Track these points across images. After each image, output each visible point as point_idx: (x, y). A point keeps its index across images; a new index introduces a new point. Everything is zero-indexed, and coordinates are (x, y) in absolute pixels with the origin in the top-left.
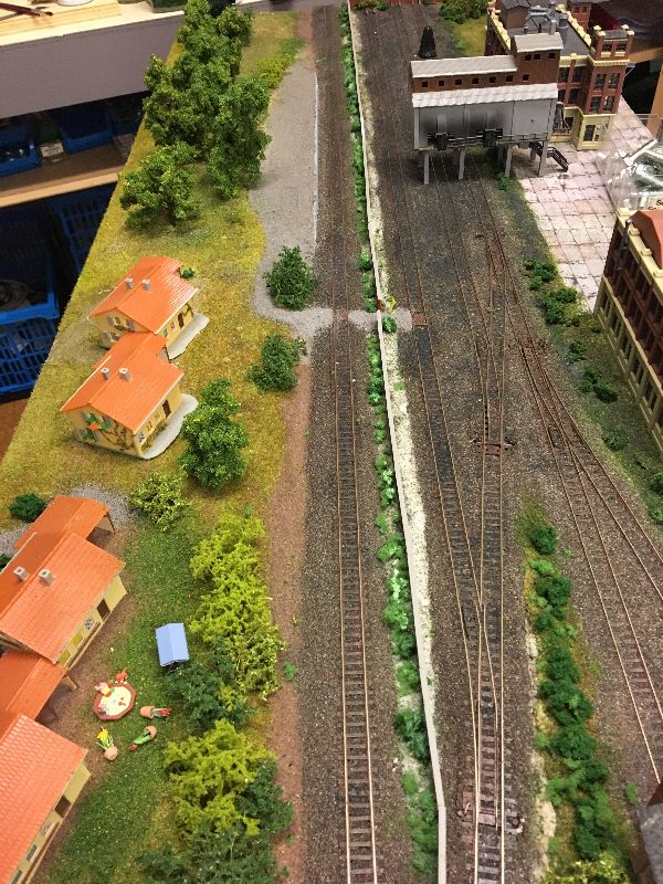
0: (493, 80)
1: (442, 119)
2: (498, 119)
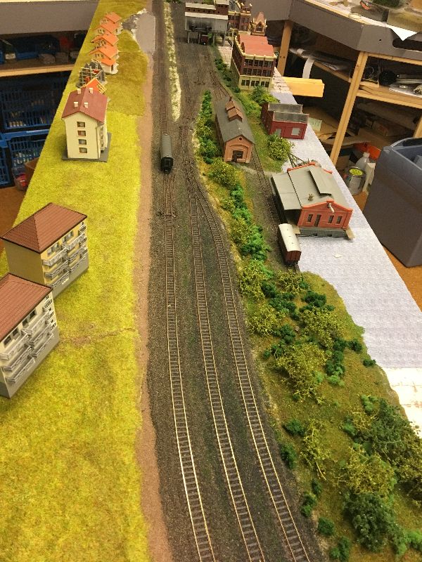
0: (209, 12)
1: (194, 21)
2: (210, 24)
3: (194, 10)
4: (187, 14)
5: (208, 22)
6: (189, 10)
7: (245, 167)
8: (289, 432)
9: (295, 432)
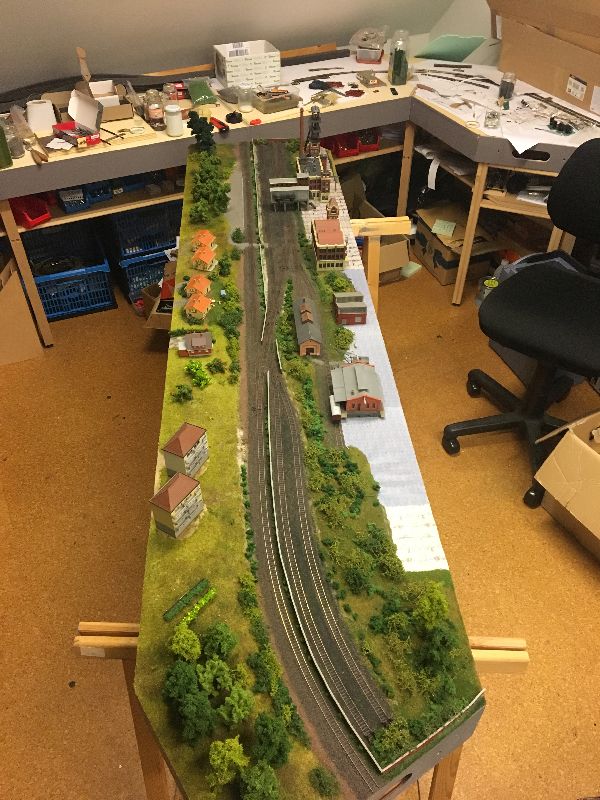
0: (292, 185)
1: (278, 195)
3: (278, 185)
4: (272, 190)
5: (291, 194)
6: (273, 186)
7: (315, 360)
8: (325, 544)
9: (327, 544)
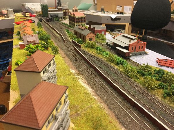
1: (52, 14)
2: (57, 15)
3: (51, 11)
4: (49, 12)
5: (57, 14)
6: (50, 11)
